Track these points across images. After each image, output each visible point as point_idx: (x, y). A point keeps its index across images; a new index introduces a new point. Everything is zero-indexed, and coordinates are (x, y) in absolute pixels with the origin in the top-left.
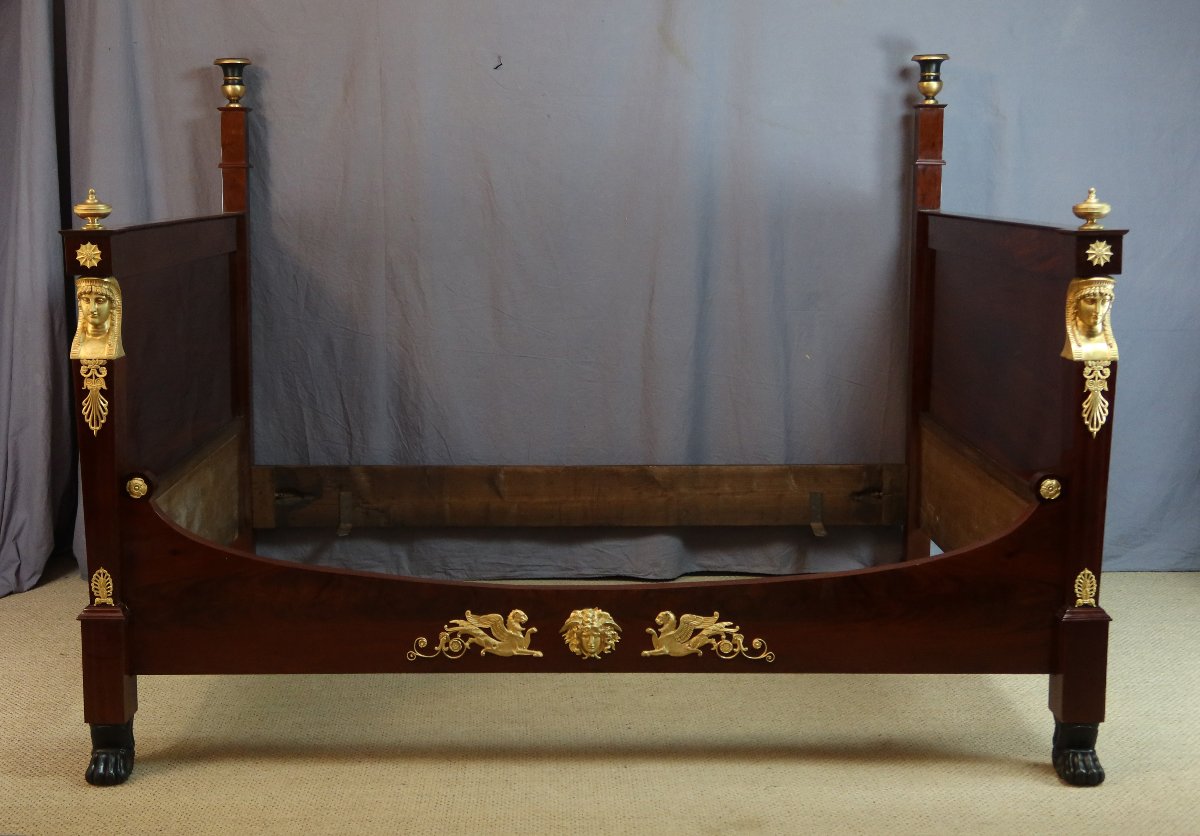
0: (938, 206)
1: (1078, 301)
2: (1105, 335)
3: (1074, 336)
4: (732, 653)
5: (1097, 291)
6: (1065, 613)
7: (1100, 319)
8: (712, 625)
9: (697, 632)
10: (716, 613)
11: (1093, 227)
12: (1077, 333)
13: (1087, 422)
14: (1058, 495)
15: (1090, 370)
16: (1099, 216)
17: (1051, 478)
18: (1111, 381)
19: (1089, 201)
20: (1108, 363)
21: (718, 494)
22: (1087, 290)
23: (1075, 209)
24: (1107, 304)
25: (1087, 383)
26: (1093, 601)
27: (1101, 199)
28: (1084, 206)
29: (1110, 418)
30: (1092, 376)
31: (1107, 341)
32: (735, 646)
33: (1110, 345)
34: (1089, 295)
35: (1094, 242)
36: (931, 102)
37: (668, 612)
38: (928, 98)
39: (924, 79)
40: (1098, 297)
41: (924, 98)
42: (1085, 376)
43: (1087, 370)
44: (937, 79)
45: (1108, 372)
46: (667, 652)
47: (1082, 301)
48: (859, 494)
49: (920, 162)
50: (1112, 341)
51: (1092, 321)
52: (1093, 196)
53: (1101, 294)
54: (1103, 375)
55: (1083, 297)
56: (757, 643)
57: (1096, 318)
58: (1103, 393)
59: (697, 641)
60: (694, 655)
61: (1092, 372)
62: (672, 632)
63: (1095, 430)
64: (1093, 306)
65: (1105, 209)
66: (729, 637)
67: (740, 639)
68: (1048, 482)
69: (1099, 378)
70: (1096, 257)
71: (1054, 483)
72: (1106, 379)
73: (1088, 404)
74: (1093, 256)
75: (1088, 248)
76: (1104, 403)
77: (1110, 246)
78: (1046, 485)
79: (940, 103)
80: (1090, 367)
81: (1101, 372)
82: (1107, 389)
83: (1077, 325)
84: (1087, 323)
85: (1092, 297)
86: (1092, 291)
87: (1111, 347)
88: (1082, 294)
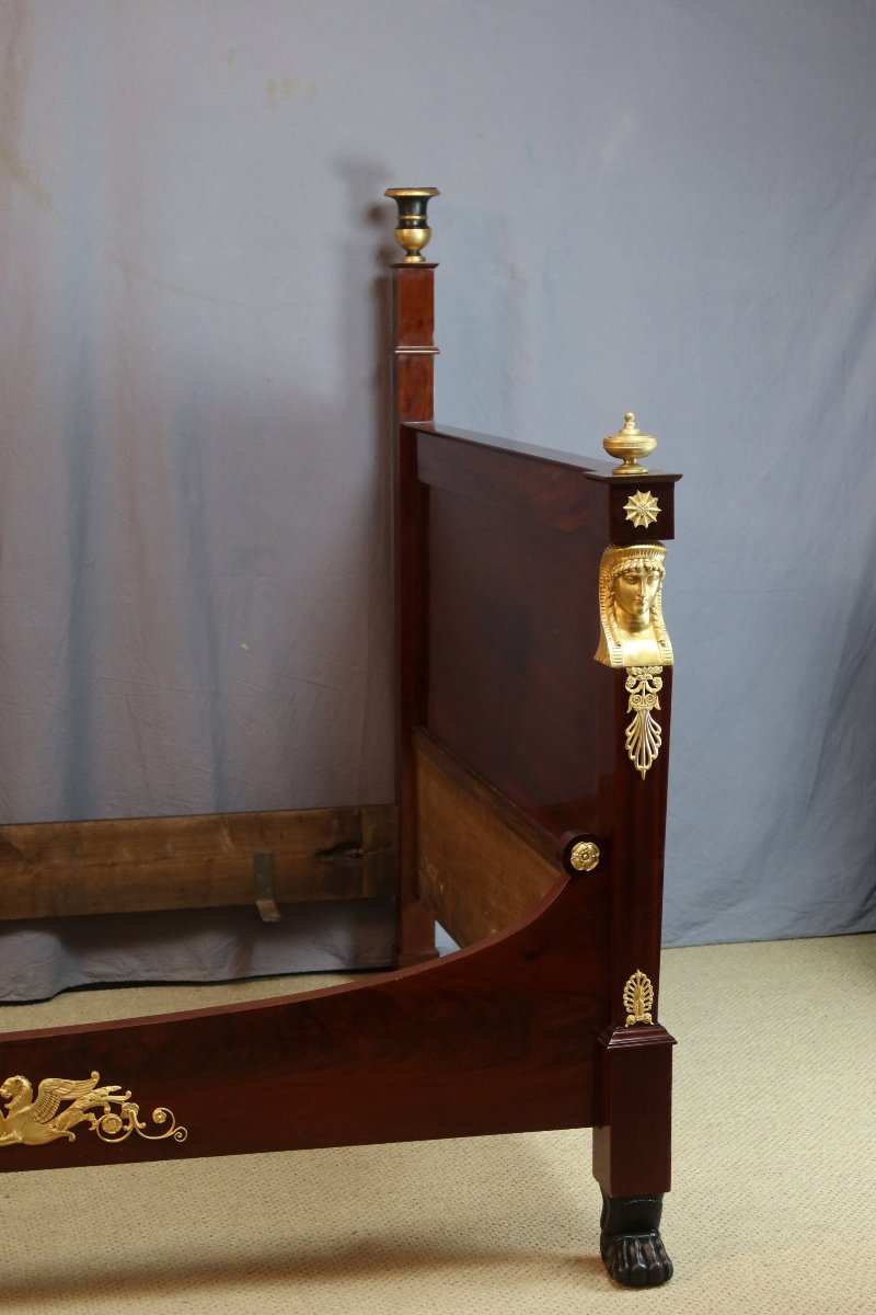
0: (431, 416)
1: (615, 579)
2: (655, 627)
3: (611, 629)
4: (122, 1132)
5: (641, 565)
6: (610, 1037)
7: (646, 605)
8: (88, 1092)
9: (65, 1104)
10: (95, 1073)
11: (633, 471)
12: (615, 625)
13: (632, 757)
14: (595, 864)
15: (634, 680)
16: (642, 454)
17: (586, 840)
18: (665, 696)
19: (625, 431)
20: (659, 670)
21: (113, 865)
22: (627, 564)
23: (606, 443)
24: (656, 583)
25: (631, 700)
26: (649, 1016)
27: (644, 430)
28: (619, 440)
29: (664, 750)
30: (637, 690)
31: (657, 637)
32: (126, 1122)
33: (662, 643)
34: (629, 570)
35: (633, 494)
36: (416, 259)
37: (18, 1078)
38: (410, 253)
39: (404, 225)
40: (642, 573)
41: (405, 252)
42: (628, 689)
43: (631, 681)
45: (659, 682)
46: (20, 1139)
47: (621, 580)
48: (327, 852)
49: (403, 350)
50: (665, 637)
51: (636, 608)
52: (631, 424)
53: (646, 568)
54: (653, 687)
55: (622, 574)
56: (159, 1115)
57: (641, 603)
58: (654, 712)
59: (67, 1119)
60: (64, 1139)
61: (638, 682)
62: (27, 1108)
63: (644, 768)
64: (636, 587)
65: (649, 444)
66: (116, 1108)
67: (133, 1110)
68: (581, 847)
69: (647, 692)
70: (637, 515)
71: (590, 847)
72: (658, 693)
73: (633, 731)
74: (634, 513)
75: (626, 502)
76: (656, 729)
77: (657, 499)
78: (579, 850)
79: (428, 261)
80: (634, 676)
81: (650, 682)
82: (659, 708)
83: (615, 615)
84: (629, 611)
85: (634, 574)
86: (634, 565)
87: (663, 645)
88: (621, 569)
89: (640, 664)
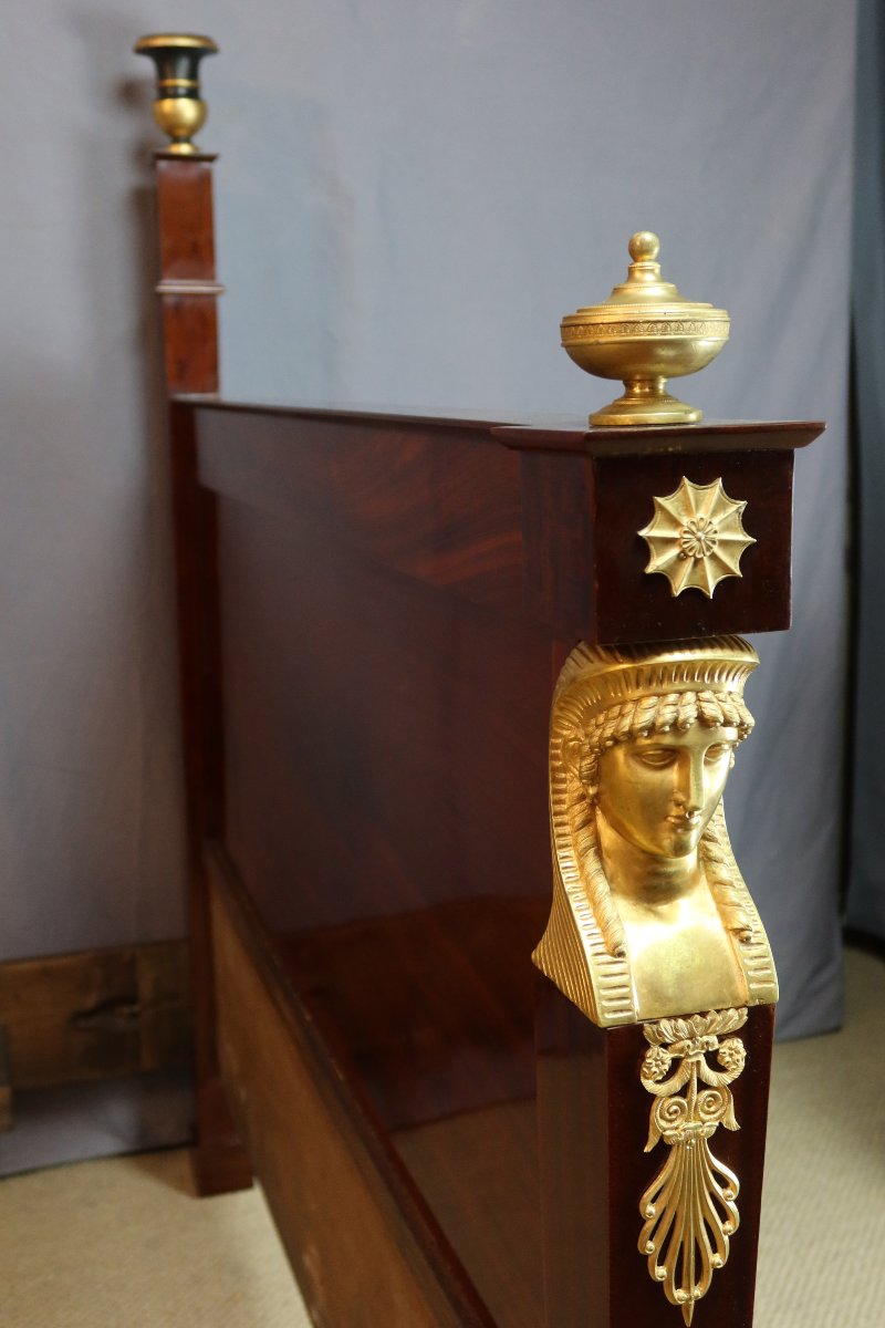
0: (214, 386)
1: (602, 753)
2: (716, 883)
5: (689, 713)
11: (658, 416)
12: (602, 885)
13: (660, 1272)
15: (668, 1057)
16: (683, 359)
18: (751, 1090)
19: (632, 289)
20: (737, 1018)
22: (649, 711)
23: (568, 326)
25: (655, 1114)
27: (684, 284)
28: (618, 312)
30: (675, 1084)
31: (725, 916)
33: (744, 938)
34: (652, 729)
35: (670, 488)
36: (184, 149)
38: (177, 140)
39: (167, 93)
40: (692, 737)
42: (649, 1085)
43: (656, 1060)
44: (193, 94)
45: (736, 1054)
47: (621, 755)
49: (172, 286)
51: (667, 838)
52: (650, 263)
53: (704, 722)
54: (719, 1068)
55: (626, 738)
57: (684, 824)
58: (721, 1142)
61: (676, 1063)
64: (672, 775)
65: (709, 331)
69: (703, 1086)
70: (682, 558)
72: (733, 1086)
73: (663, 1198)
74: (673, 552)
75: (647, 514)
76: (723, 1182)
77: (743, 504)
79: (206, 150)
80: (665, 1046)
81: (713, 1060)
82: (733, 1124)
83: (599, 853)
85: (668, 740)
86: (668, 714)
87: (746, 941)
88: (626, 724)
89: (688, 1008)
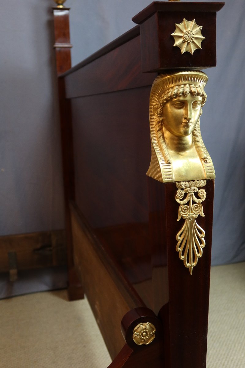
2: (197, 147)
3: (161, 150)
5: (187, 90)
13: (182, 257)
14: (153, 338)
15: (183, 192)
17: (144, 321)
18: (208, 205)
20: (203, 183)
22: (175, 90)
24: (199, 107)
25: (180, 210)
29: (207, 250)
30: (186, 201)
31: (200, 155)
33: (205, 160)
34: (177, 95)
35: (180, 21)
36: (61, 7)
38: (59, 4)
40: (188, 98)
42: (178, 201)
43: (180, 193)
45: (203, 193)
47: (168, 105)
49: (58, 45)
50: (206, 155)
51: (182, 130)
53: (192, 93)
54: (198, 197)
55: (170, 99)
57: (187, 126)
58: (199, 219)
61: (186, 195)
63: (192, 265)
64: (182, 111)
68: (141, 327)
69: (194, 202)
70: (184, 42)
71: (148, 326)
72: (203, 203)
73: (183, 236)
74: (181, 40)
75: (174, 29)
76: (200, 232)
77: (201, 27)
78: (139, 330)
80: (183, 189)
81: (196, 194)
82: (203, 215)
83: (164, 138)
84: (176, 133)
85: (181, 98)
86: (181, 90)
87: (206, 162)
88: (169, 94)
89: (189, 179)
